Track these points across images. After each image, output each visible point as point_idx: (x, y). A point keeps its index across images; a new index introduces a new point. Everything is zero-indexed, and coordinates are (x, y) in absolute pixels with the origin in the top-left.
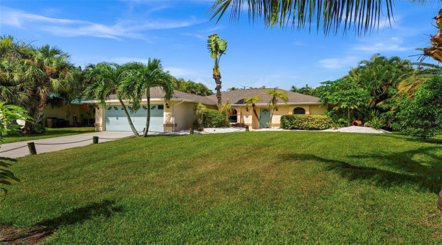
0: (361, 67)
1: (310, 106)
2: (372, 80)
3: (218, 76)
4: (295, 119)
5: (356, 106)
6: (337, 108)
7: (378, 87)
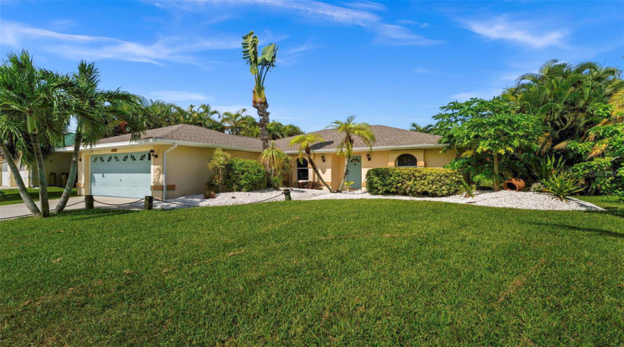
0: (523, 86)
1: (426, 151)
2: (544, 104)
3: (261, 103)
4: (391, 176)
5: (509, 149)
6: (468, 154)
7: (556, 116)
